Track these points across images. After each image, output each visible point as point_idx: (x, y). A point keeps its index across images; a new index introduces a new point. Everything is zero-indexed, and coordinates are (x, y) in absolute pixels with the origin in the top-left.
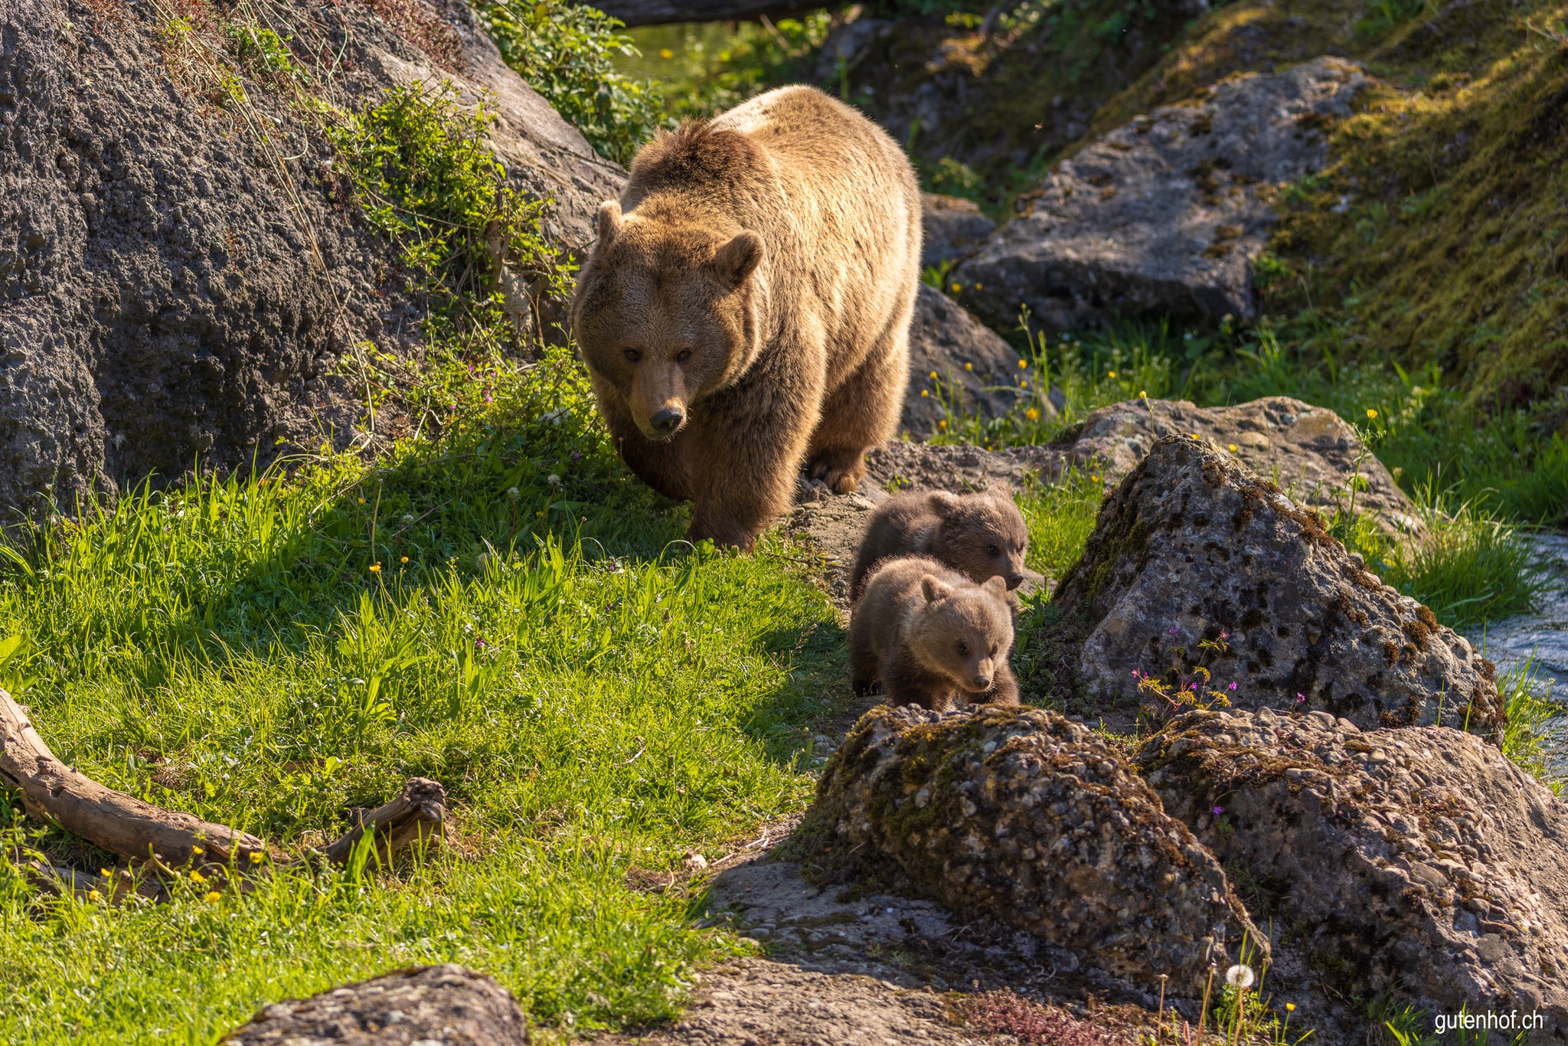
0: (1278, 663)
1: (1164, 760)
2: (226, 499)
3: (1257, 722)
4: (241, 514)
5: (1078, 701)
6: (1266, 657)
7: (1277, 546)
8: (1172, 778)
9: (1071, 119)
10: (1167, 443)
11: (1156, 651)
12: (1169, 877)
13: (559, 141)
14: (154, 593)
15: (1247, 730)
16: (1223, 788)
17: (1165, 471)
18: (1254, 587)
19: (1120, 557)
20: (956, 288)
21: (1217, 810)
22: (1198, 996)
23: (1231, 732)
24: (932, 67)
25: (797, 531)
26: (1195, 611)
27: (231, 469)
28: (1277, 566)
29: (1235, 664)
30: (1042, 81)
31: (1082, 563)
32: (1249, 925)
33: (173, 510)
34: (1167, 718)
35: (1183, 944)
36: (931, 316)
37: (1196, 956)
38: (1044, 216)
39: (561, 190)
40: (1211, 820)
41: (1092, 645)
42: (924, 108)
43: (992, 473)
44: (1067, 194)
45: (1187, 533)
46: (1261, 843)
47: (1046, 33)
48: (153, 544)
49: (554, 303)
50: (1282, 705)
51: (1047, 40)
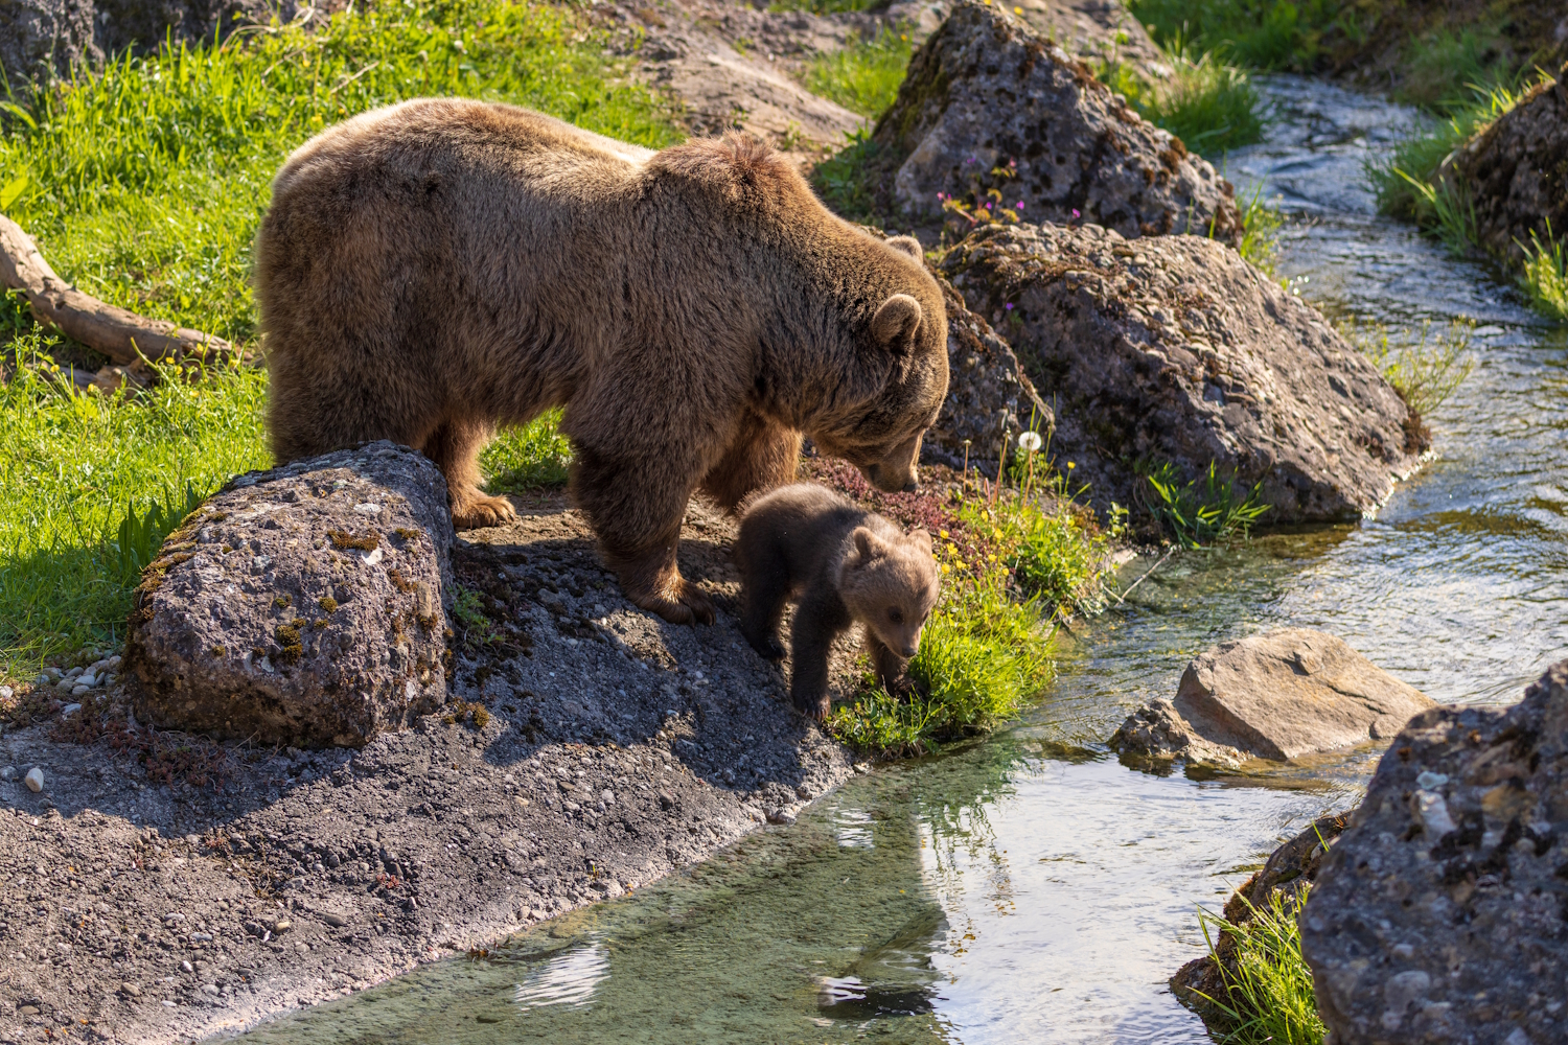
0: (1056, 186)
1: (966, 267)
2: (194, 64)
3: (1041, 233)
4: (207, 76)
5: (894, 219)
6: (1047, 181)
7: (1055, 90)
8: (972, 281)
10: (963, 7)
11: (956, 178)
12: (971, 361)
14: (136, 142)
15: (1032, 240)
16: (1014, 287)
17: (962, 30)
18: (1036, 124)
19: (927, 101)
21: (1009, 306)
22: (996, 457)
23: (1020, 242)
25: (662, 84)
26: (989, 145)
27: (198, 38)
28: (1055, 107)
29: (1022, 187)
31: (896, 107)
32: (1037, 399)
33: (150, 74)
34: (967, 231)
35: (983, 416)
37: (993, 425)
40: (1004, 313)
41: (904, 174)
45: (981, 81)
46: (1045, 332)
48: (135, 102)
50: (1061, 220)
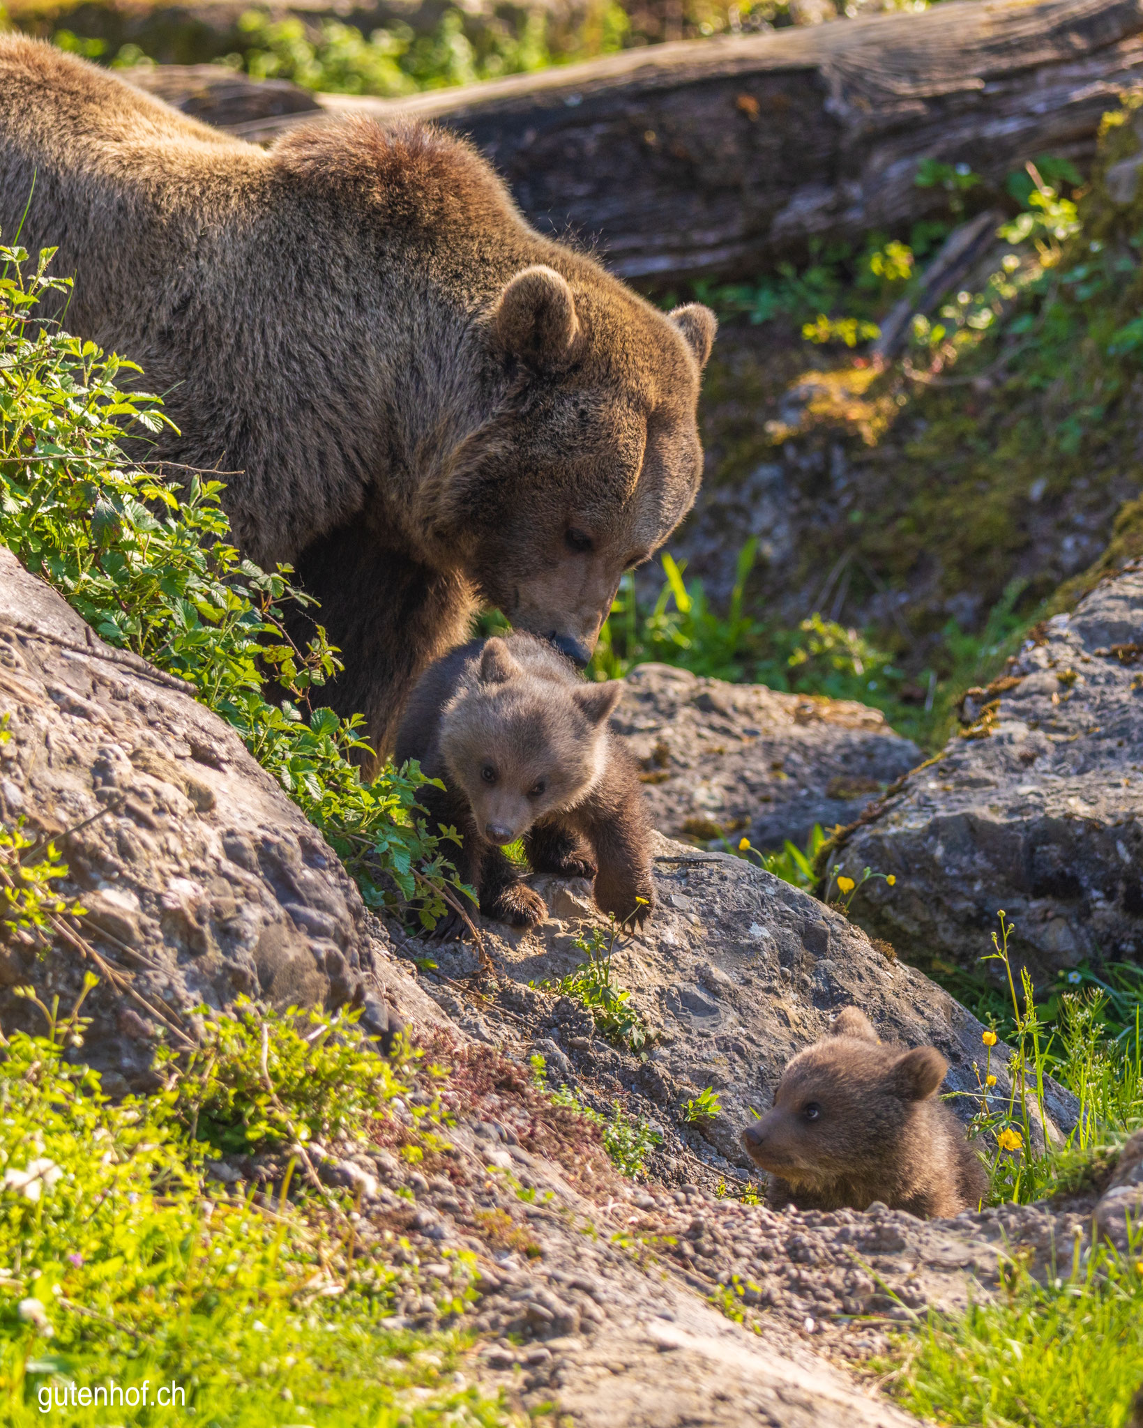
9: (1067, 527)
13: (18, 613)
20: (846, 884)
24: (778, 429)
30: (1004, 452)
36: (795, 945)
38: (1019, 730)
39: (26, 713)
42: (764, 517)
43: (932, 1265)
44: (1066, 683)
47: (1009, 354)
49: (19, 946)
51: (1012, 369)
